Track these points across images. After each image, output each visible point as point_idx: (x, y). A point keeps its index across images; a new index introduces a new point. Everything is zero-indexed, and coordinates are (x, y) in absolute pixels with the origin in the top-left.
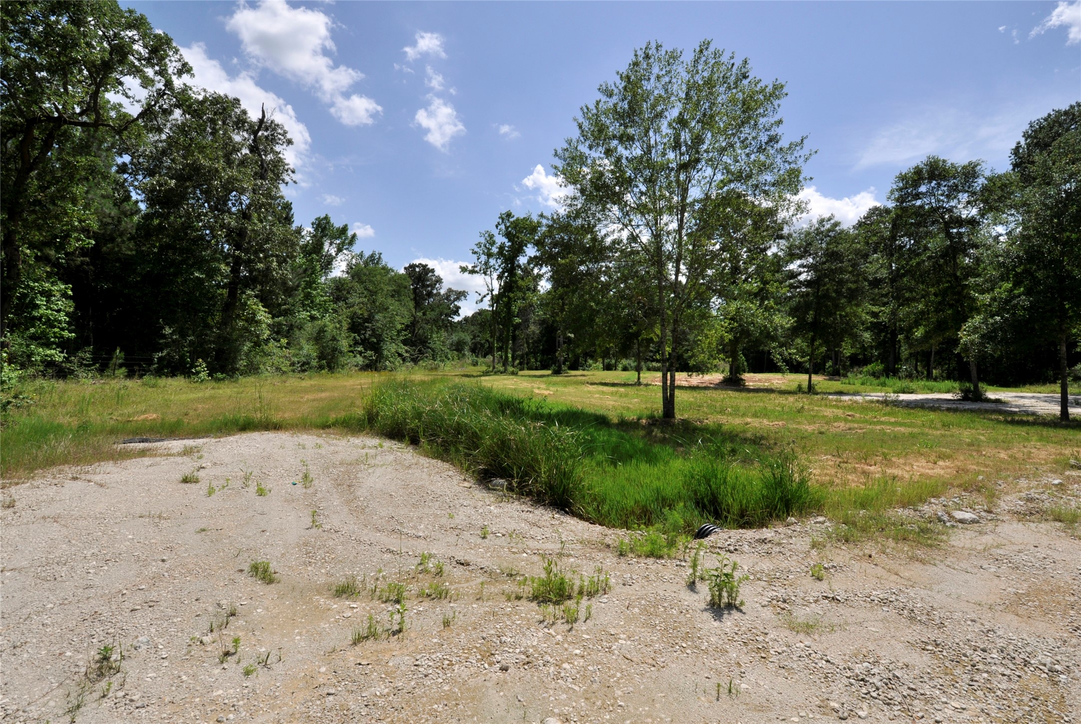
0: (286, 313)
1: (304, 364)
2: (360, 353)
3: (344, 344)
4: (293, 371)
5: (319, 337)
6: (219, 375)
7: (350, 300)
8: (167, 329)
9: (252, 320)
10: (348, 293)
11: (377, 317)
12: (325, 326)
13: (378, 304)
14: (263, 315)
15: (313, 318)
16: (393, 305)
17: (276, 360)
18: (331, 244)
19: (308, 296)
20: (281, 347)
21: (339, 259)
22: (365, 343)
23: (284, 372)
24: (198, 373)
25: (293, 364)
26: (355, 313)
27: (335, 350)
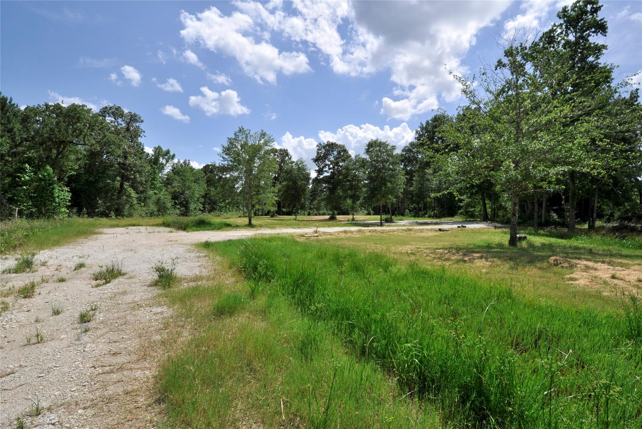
0: (142, 192)
1: (151, 213)
2: (178, 209)
3: (169, 205)
4: (147, 216)
5: (158, 202)
6: (119, 217)
7: (173, 185)
8: (100, 201)
9: (129, 196)
10: (173, 181)
11: (186, 192)
12: (160, 197)
13: (187, 186)
14: (133, 194)
15: (155, 194)
16: (195, 186)
17: (139, 212)
18: (163, 159)
19: (153, 184)
20: (141, 206)
21: (167, 165)
22: (181, 204)
23: (143, 217)
24: (111, 216)
25: (147, 213)
26: (176, 191)
27: (165, 207)
